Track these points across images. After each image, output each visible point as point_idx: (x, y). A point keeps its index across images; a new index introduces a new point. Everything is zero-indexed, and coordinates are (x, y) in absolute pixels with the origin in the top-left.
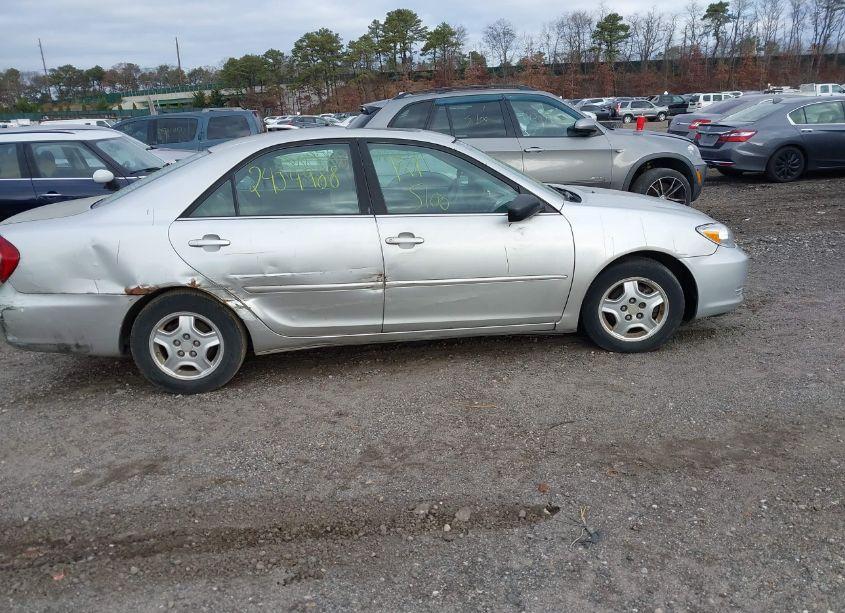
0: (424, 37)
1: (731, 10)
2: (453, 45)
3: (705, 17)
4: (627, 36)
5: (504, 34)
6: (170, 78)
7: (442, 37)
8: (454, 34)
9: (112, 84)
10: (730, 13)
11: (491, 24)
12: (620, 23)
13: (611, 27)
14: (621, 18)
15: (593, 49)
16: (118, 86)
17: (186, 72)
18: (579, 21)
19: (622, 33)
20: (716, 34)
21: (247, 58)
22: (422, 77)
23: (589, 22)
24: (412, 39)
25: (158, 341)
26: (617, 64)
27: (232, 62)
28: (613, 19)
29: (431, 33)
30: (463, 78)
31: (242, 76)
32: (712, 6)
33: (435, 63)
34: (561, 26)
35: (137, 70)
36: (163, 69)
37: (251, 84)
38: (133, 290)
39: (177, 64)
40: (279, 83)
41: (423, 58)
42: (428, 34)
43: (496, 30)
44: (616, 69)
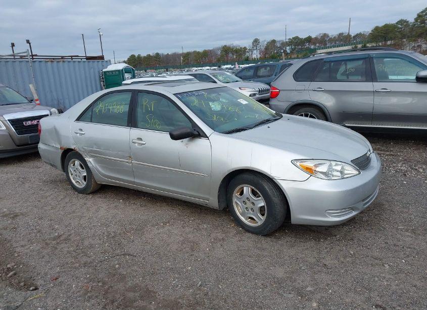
6: (344, 39)
9: (315, 44)
16: (317, 45)
17: (353, 35)
21: (386, 26)
27: (377, 28)
31: (380, 36)
35: (328, 36)
36: (341, 34)
37: (386, 40)
39: (348, 32)
40: (402, 39)
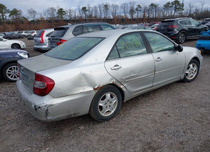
0: (9, 12)
1: (87, 8)
2: (18, 15)
3: (82, 10)
4: (65, 14)
5: (33, 12)
7: (14, 12)
8: (18, 11)
10: (87, 9)
11: (29, 9)
12: (63, 10)
13: (61, 11)
14: (63, 9)
15: (57, 17)
18: (53, 9)
19: (64, 13)
20: (85, 14)
22: (10, 23)
23: (55, 10)
24: (5, 13)
25: (100, 104)
26: (64, 20)
28: (61, 9)
29: (11, 11)
30: (23, 24)
32: (83, 8)
33: (14, 19)
34: (48, 10)
38: (96, 88)
41: (10, 18)
42: (10, 11)
43: (31, 11)
44: (64, 22)
